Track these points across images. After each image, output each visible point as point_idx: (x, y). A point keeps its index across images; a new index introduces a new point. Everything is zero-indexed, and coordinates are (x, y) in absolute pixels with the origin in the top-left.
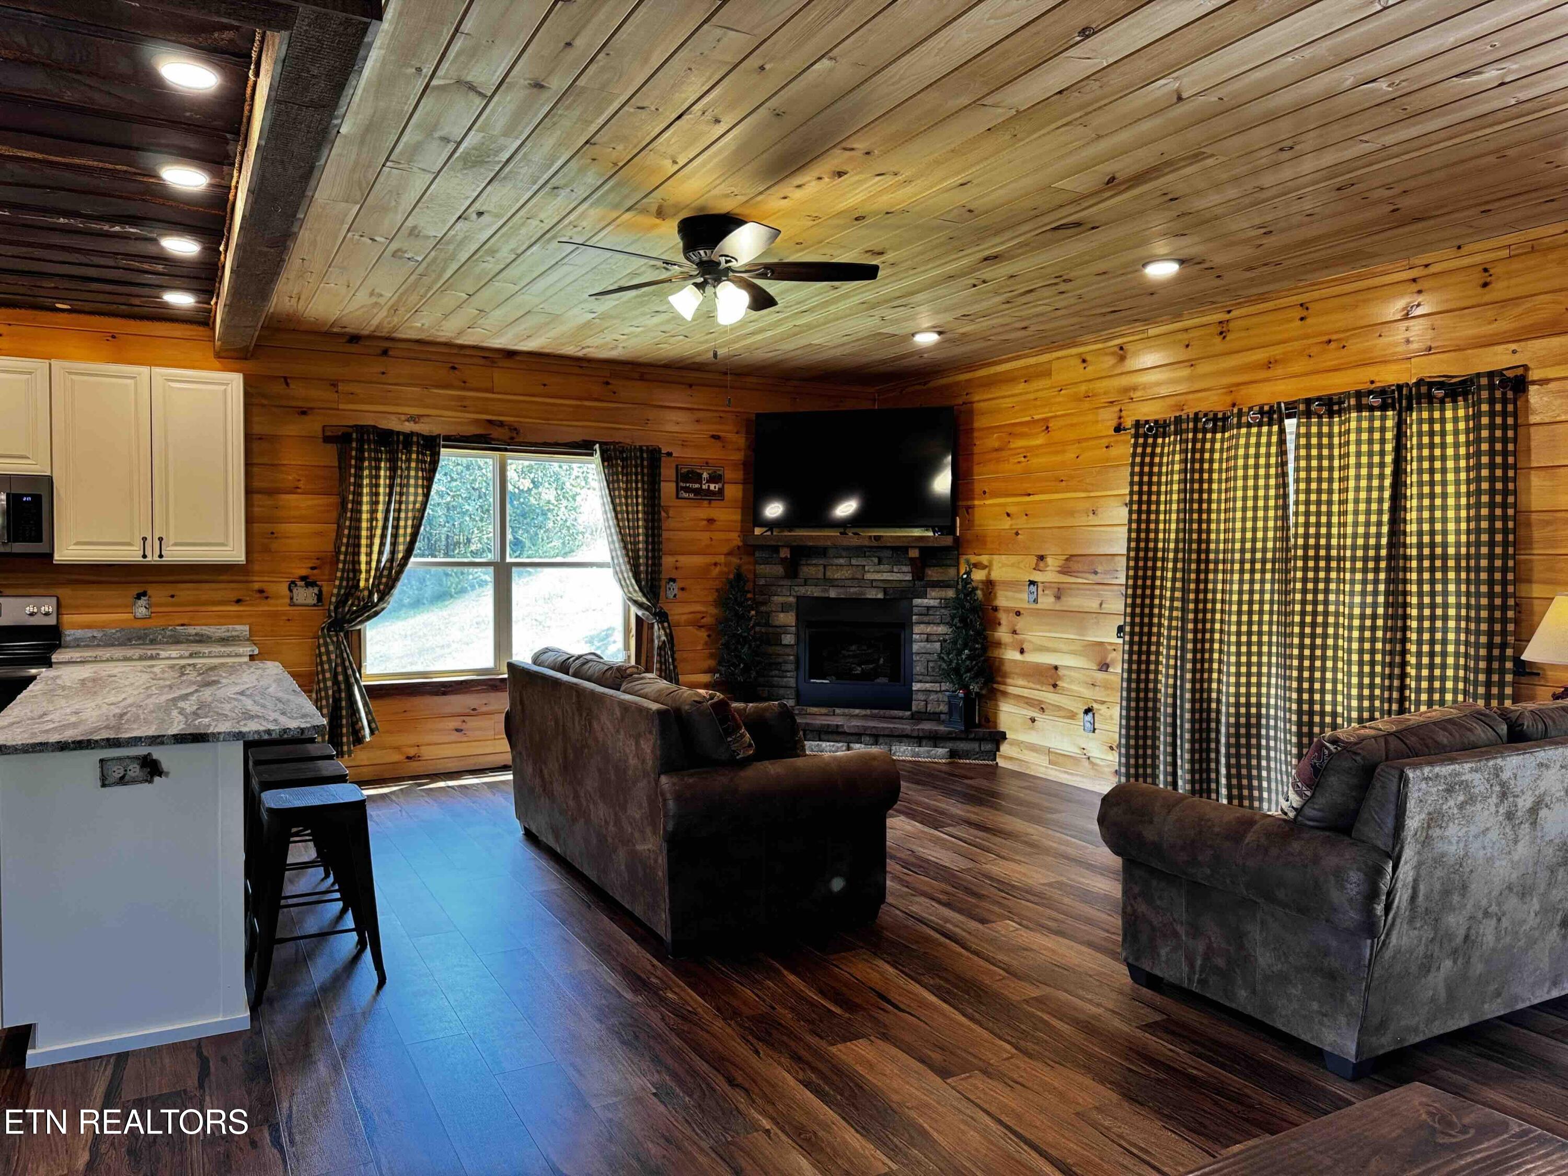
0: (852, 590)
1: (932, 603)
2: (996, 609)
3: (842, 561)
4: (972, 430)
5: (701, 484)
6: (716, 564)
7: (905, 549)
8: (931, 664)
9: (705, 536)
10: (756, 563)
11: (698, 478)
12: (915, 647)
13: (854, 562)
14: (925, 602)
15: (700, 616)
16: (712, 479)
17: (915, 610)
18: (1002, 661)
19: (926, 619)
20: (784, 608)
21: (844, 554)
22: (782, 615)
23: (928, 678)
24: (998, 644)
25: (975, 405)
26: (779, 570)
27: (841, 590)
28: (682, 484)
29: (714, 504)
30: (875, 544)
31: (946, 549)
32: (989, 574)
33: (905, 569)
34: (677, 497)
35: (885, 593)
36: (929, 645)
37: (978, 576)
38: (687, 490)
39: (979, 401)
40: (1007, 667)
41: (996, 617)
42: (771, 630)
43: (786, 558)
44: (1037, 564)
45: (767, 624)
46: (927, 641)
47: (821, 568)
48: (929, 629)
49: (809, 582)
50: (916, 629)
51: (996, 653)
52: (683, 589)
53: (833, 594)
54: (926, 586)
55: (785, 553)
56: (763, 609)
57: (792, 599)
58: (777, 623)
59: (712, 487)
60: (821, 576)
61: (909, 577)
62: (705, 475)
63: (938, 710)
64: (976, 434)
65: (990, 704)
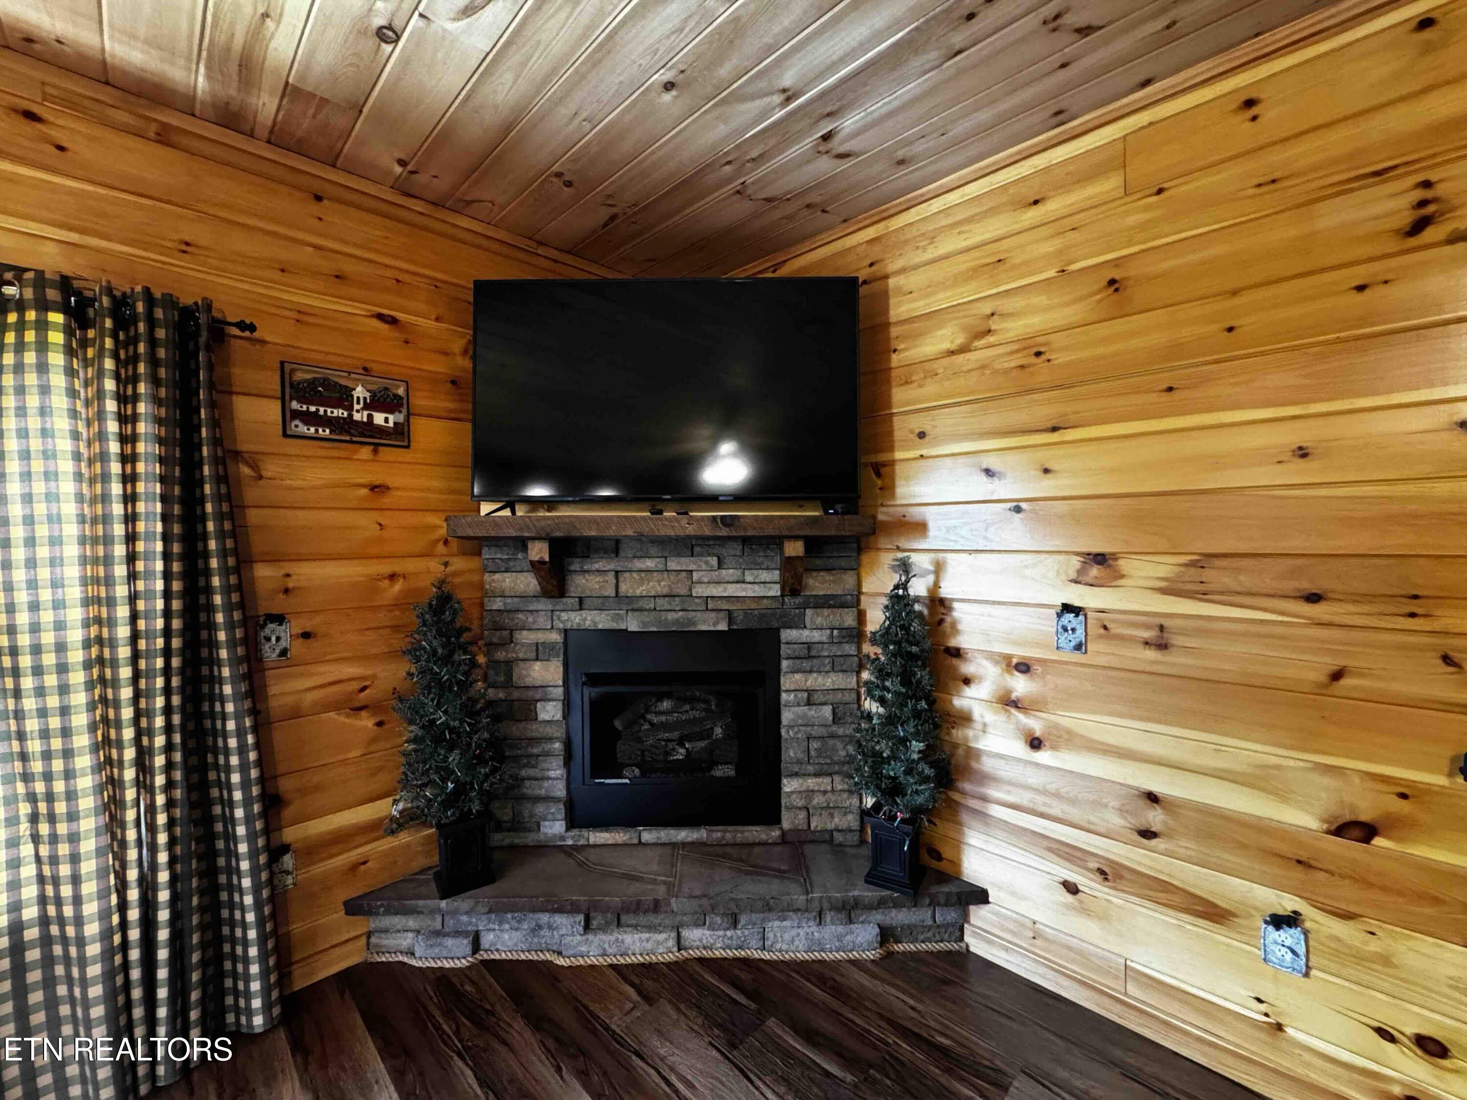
0: (671, 616)
1: (817, 636)
2: (957, 653)
3: (650, 564)
4: (887, 325)
5: (350, 408)
6: (392, 577)
7: (775, 542)
8: (815, 745)
9: (366, 521)
10: (485, 569)
11: (344, 398)
12: (787, 716)
13: (673, 565)
14: (805, 635)
15: (355, 686)
16: (376, 403)
17: (784, 650)
18: (973, 754)
19: (806, 665)
20: (540, 652)
21: (653, 551)
22: (537, 666)
23: (810, 768)
24: (966, 719)
25: (892, 282)
26: (528, 582)
27: (647, 617)
28: (295, 405)
29: (386, 453)
30: (724, 532)
31: (839, 541)
32: (936, 585)
33: (764, 576)
34: (285, 435)
35: (730, 623)
36: (812, 712)
37: (919, 588)
38: (310, 419)
39: (903, 271)
40: (988, 765)
41: (954, 669)
42: (516, 694)
43: (542, 562)
44: (1080, 572)
45: (508, 683)
46: (809, 703)
47: (611, 577)
48: (815, 681)
49: (587, 603)
50: (787, 682)
51: (958, 734)
52: (306, 635)
53: (633, 626)
54: (805, 606)
55: (539, 551)
56: (501, 655)
57: (555, 637)
58: (529, 681)
59: (379, 418)
60: (611, 592)
61: (775, 591)
62: (360, 392)
63: (830, 826)
64: (894, 331)
65: (942, 827)
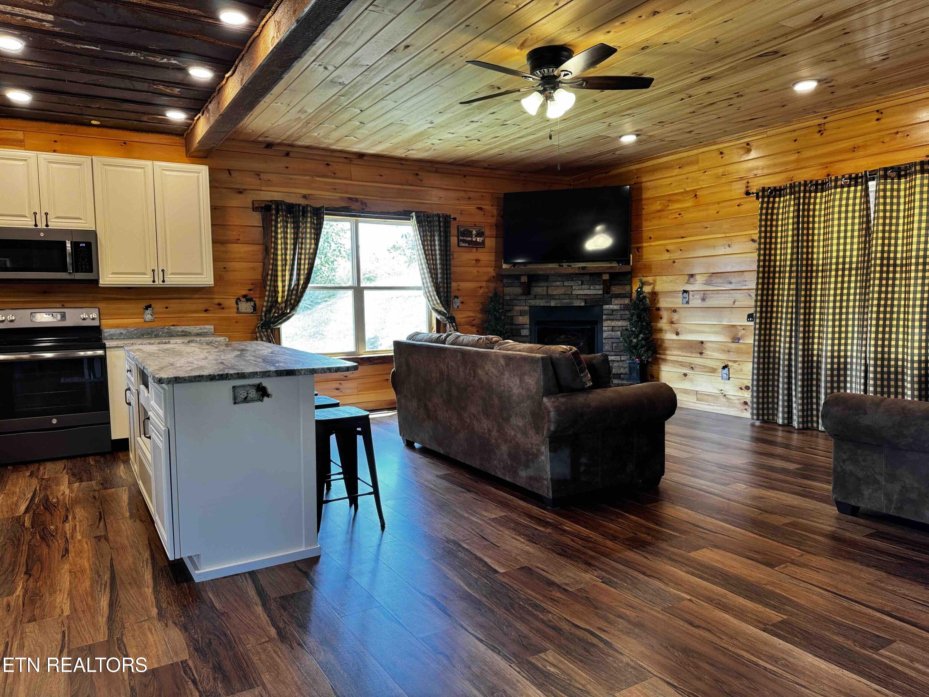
0: (565, 301)
1: (615, 307)
2: (658, 309)
3: (558, 283)
4: (641, 200)
5: (472, 237)
6: (481, 287)
7: (600, 274)
8: (614, 345)
9: (474, 270)
10: (504, 286)
11: (470, 234)
12: (605, 335)
13: (566, 284)
14: (611, 307)
15: (472, 319)
16: (478, 235)
17: (605, 312)
18: (662, 340)
19: (611, 317)
20: (522, 313)
21: (559, 279)
22: (520, 318)
23: (613, 353)
24: (661, 330)
25: (643, 184)
26: (518, 290)
27: (558, 301)
28: (461, 238)
29: (480, 250)
30: (582, 272)
31: (625, 274)
32: (654, 288)
33: (597, 287)
34: (459, 246)
35: (585, 303)
36: (613, 333)
37: (647, 289)
38: (464, 241)
39: (646, 182)
40: (667, 344)
41: (658, 314)
42: (514, 327)
43: (525, 282)
44: (688, 280)
45: (512, 324)
46: (612, 331)
47: (545, 288)
48: (613, 323)
49: (537, 297)
50: (605, 324)
51: (659, 336)
52: (462, 303)
53: (553, 304)
54: (611, 298)
55: (524, 279)
56: (509, 314)
57: (527, 308)
58: (518, 323)
59: (478, 239)
60: (545, 293)
61: (601, 292)
62: (474, 232)
63: (619, 372)
64: (644, 202)
65: (655, 367)
